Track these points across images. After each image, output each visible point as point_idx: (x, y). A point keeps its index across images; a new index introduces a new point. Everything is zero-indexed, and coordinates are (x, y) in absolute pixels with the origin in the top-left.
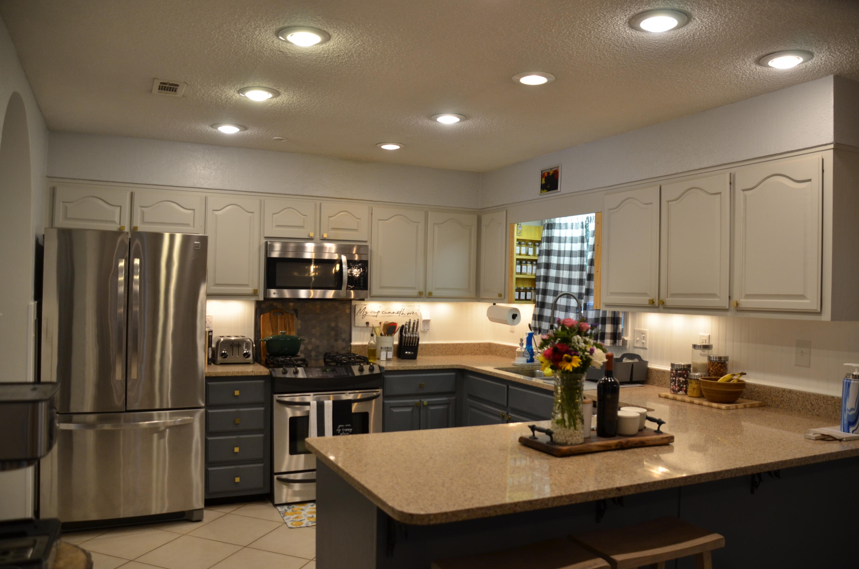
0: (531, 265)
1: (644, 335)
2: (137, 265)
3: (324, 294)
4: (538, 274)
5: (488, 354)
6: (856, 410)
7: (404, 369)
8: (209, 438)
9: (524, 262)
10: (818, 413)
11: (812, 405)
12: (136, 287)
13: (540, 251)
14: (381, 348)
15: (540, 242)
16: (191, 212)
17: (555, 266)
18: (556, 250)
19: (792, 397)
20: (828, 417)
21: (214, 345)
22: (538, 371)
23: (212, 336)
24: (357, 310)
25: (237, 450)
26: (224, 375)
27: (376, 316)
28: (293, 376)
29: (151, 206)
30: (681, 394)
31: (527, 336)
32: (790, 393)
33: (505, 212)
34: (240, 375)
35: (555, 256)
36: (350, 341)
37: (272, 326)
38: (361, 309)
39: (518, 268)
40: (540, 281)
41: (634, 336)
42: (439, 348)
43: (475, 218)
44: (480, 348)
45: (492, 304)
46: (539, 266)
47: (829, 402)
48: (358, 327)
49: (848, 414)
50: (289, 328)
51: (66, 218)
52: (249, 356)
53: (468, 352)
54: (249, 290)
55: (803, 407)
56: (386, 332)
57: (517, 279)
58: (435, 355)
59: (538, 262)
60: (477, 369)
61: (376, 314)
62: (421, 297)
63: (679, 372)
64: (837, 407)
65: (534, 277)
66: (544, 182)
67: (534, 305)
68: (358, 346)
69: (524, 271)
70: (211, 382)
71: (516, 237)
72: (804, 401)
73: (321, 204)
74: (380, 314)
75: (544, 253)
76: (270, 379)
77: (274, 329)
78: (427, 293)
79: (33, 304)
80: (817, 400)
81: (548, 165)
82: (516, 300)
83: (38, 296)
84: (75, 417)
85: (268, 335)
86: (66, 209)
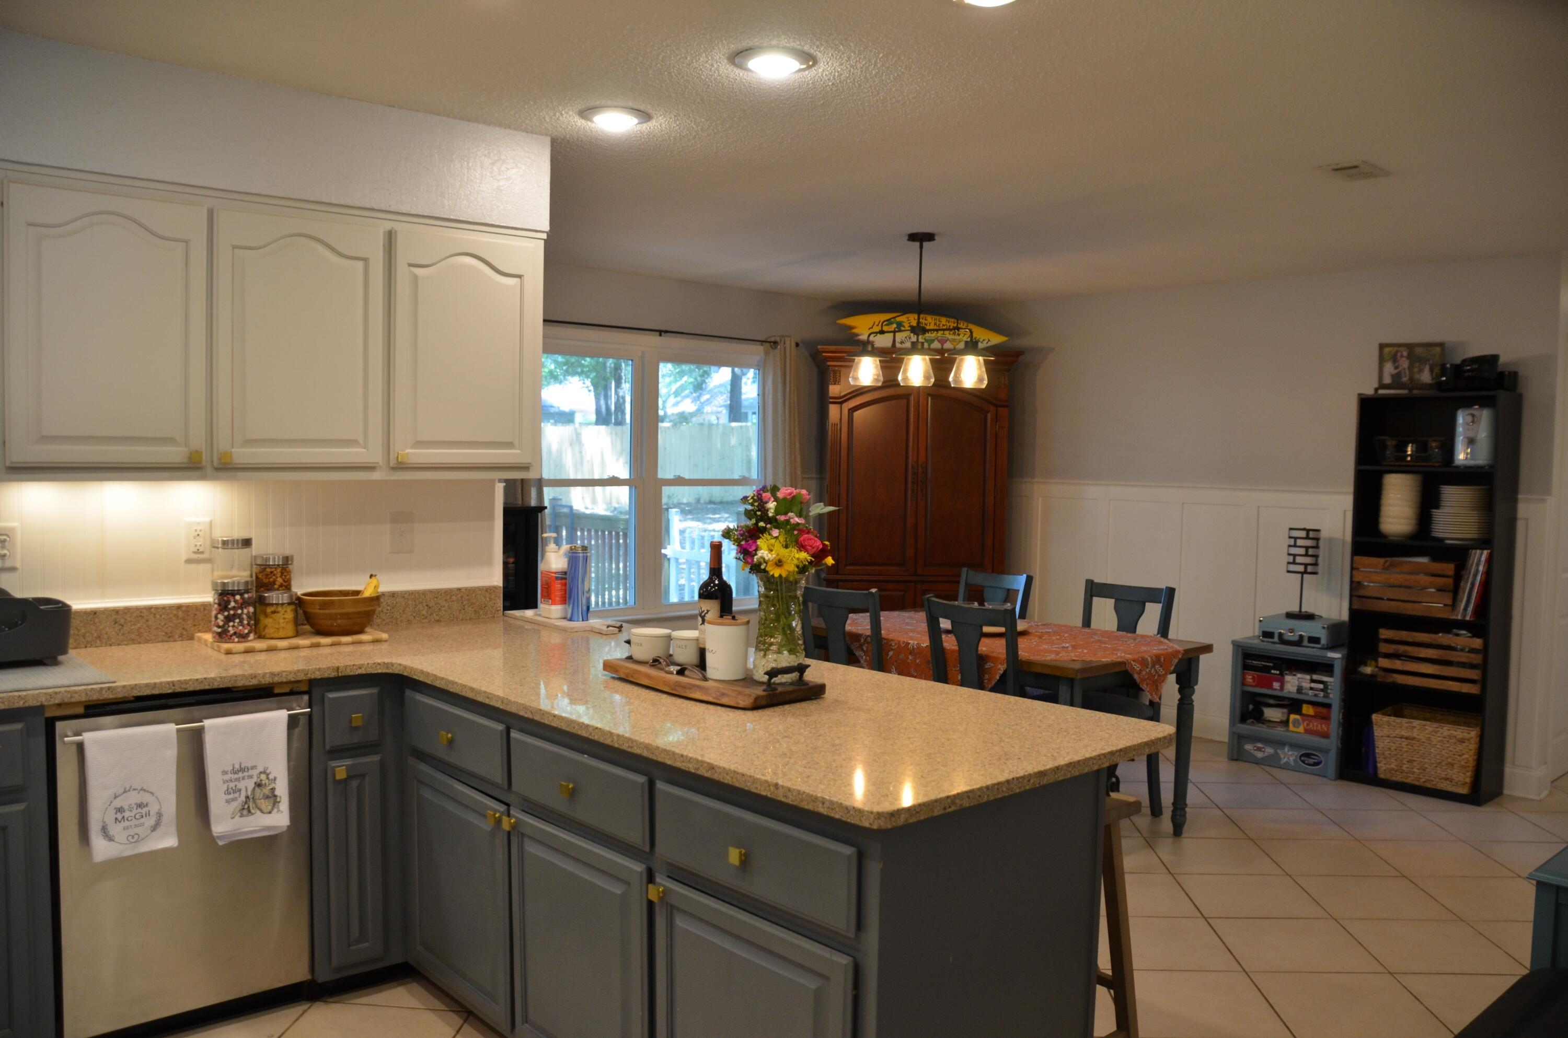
10: (437, 618)
11: (430, 607)
19: (397, 603)
20: (453, 620)
32: (393, 596)
47: (454, 598)
55: (414, 615)
64: (465, 603)
72: (415, 605)
80: (437, 598)
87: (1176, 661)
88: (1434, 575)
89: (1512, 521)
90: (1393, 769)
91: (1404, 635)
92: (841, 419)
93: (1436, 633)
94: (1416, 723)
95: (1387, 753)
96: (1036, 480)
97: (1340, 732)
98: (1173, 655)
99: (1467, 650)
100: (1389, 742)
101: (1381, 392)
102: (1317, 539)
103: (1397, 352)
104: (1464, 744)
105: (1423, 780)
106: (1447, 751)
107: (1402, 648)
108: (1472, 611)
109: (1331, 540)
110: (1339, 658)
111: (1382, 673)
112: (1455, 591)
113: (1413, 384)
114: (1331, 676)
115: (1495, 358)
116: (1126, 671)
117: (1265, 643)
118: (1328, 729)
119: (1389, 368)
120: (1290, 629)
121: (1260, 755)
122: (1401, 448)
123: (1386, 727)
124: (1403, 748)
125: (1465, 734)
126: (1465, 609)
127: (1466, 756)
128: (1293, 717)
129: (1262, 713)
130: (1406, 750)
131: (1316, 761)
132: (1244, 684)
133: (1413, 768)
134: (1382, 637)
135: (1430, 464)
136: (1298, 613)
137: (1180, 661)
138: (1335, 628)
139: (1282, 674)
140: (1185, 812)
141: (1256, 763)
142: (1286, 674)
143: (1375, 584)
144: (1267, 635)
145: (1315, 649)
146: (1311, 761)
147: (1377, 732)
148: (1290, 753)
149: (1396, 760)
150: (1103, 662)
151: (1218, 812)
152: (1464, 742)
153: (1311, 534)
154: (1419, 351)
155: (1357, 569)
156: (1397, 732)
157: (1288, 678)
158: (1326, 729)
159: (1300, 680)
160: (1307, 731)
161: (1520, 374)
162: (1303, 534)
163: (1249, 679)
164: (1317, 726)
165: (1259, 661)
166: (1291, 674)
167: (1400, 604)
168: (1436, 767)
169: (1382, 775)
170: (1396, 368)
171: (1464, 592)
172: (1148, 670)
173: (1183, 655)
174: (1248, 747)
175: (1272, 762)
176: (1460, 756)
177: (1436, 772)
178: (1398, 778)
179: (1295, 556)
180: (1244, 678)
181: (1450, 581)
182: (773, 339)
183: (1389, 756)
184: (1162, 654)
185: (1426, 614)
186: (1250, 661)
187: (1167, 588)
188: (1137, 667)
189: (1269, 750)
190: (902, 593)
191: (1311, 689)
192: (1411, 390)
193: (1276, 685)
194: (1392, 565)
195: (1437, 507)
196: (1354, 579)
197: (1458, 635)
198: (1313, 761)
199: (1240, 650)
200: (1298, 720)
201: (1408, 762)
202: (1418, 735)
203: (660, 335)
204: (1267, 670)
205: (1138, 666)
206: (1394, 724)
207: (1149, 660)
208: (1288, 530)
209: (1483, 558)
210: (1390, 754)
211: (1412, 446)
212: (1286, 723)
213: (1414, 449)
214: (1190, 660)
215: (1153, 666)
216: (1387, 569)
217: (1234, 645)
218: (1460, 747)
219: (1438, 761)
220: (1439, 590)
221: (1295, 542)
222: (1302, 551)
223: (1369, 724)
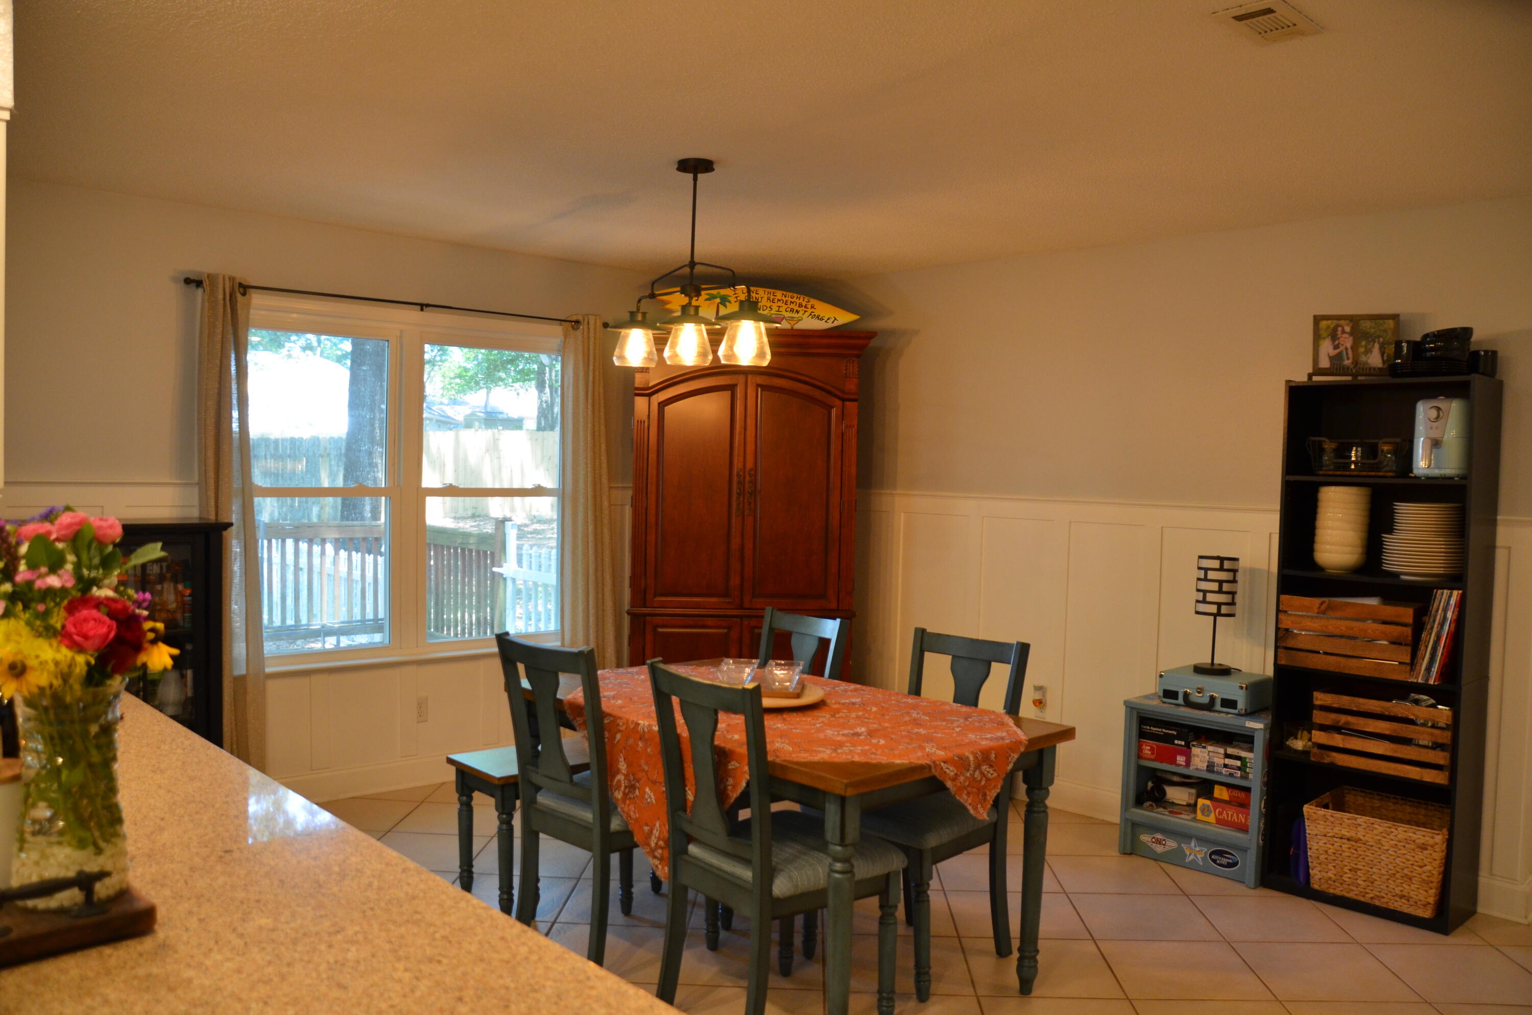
87: (1016, 756)
88: (1385, 623)
89: (1490, 549)
90: (1330, 878)
91: (1345, 701)
92: (649, 415)
93: (1390, 700)
94: (1361, 819)
95: (1322, 857)
96: (898, 492)
97: (1262, 826)
98: (1010, 748)
99: (1430, 724)
100: (1325, 843)
101: (1315, 378)
102: (1234, 571)
103: (1337, 326)
104: (1425, 852)
105: (1371, 895)
106: (1404, 861)
107: (1343, 719)
108: (1437, 672)
109: (1252, 571)
110: (1261, 729)
111: (1315, 750)
112: (1415, 645)
113: (1358, 368)
114: (1251, 750)
115: (1467, 332)
116: (934, 778)
117: (1167, 705)
118: (1246, 819)
119: (1327, 348)
120: (1199, 688)
121: (1159, 849)
122: (1342, 452)
123: (1322, 822)
124: (1344, 851)
125: (1427, 838)
126: (1429, 669)
127: (1428, 868)
128: (1201, 802)
129: (1164, 793)
130: (1348, 854)
131: (1231, 861)
132: (1139, 756)
133: (1356, 879)
134: (1317, 703)
135: (1381, 474)
136: (1209, 667)
137: (1023, 755)
138: (1256, 688)
139: (1188, 746)
140: (1036, 961)
141: (1155, 860)
142: (1194, 746)
143: (1307, 633)
144: (1170, 694)
145: (1230, 716)
146: (1224, 861)
147: (1310, 829)
148: (1198, 849)
149: (1334, 867)
150: (898, 765)
151: (1092, 947)
152: (1426, 849)
153: (1227, 565)
154: (1366, 325)
155: (1285, 612)
156: (1336, 830)
157: (1196, 751)
158: (1243, 821)
159: (1211, 754)
160: (1219, 822)
161: (1499, 354)
162: (1216, 564)
163: (1147, 750)
164: (1232, 816)
165: (1159, 728)
166: (1199, 746)
167: (1342, 660)
168: (1388, 879)
169: (1315, 886)
170: (1336, 347)
171: (1427, 647)
172: (968, 774)
173: (1027, 747)
174: (1145, 838)
175: (1176, 859)
176: (1421, 867)
177: (1387, 887)
178: (1338, 891)
179: (1205, 592)
180: (1140, 749)
181: (1408, 631)
182: (574, 318)
183: (1325, 860)
184: (992, 749)
185: (1376, 675)
186: (1148, 728)
187: (1018, 643)
188: (951, 771)
189: (1171, 844)
190: (725, 631)
191: (1225, 766)
192: (1355, 376)
193: (1181, 759)
194: (1330, 608)
195: (1390, 531)
196: (1280, 626)
197: (1417, 702)
198: (1227, 860)
199: (1135, 713)
200: (1208, 806)
201: (1350, 870)
202: (1364, 836)
203: (422, 310)
204: (1168, 739)
205: (951, 769)
206: (1332, 819)
207: (971, 758)
208: (1197, 558)
209: (1453, 602)
210: (1326, 859)
211: (1356, 451)
212: (1193, 807)
213: (1359, 454)
214: (1041, 752)
215: (978, 767)
216: (1324, 613)
217: (1127, 707)
218: (1420, 856)
219: (1390, 872)
220: (1393, 643)
221: (1206, 574)
222: (1215, 586)
223: (1299, 817)
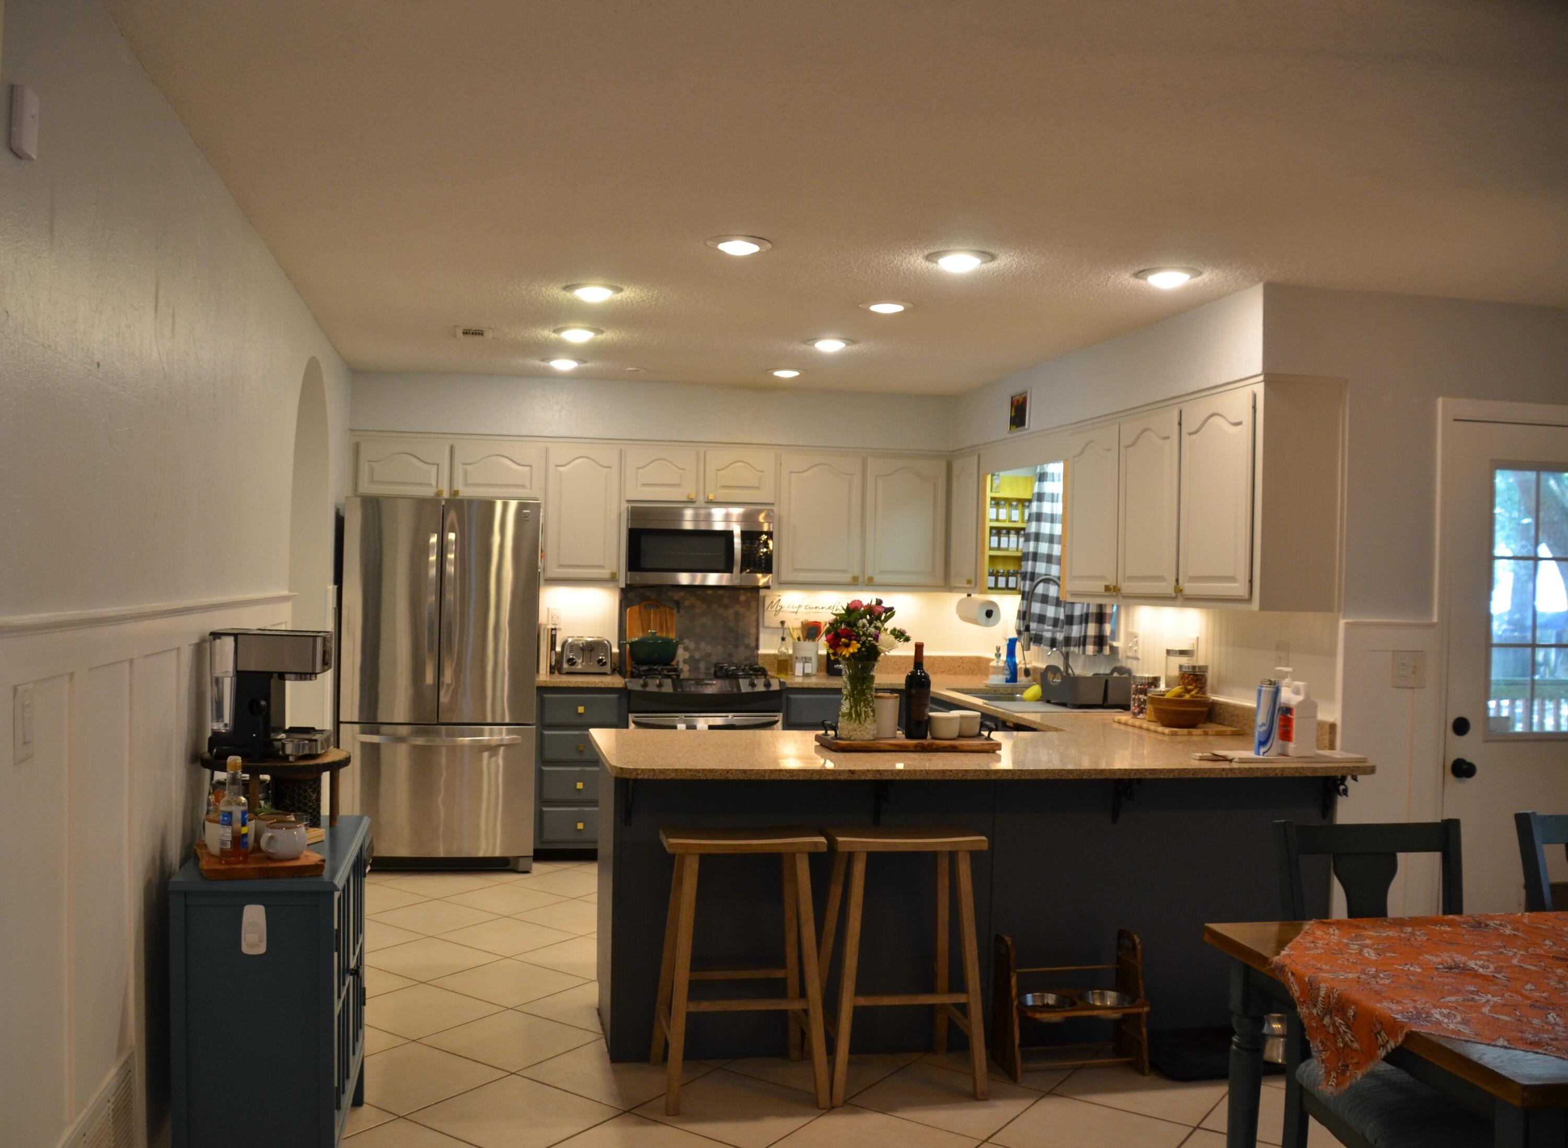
0: (1016, 536)
1: (1135, 640)
2: (451, 540)
3: (704, 579)
4: (1025, 551)
5: (977, 674)
6: (1267, 725)
7: (818, 687)
8: (544, 768)
9: (1004, 531)
12: (450, 569)
13: (1030, 515)
14: (797, 658)
15: (1030, 501)
16: (527, 469)
17: (1047, 538)
18: (1048, 514)
21: (558, 649)
22: (1018, 695)
23: (555, 635)
24: (767, 603)
25: (580, 786)
26: (565, 685)
27: (797, 612)
28: (656, 689)
29: (474, 463)
30: (1141, 719)
31: (1008, 642)
33: (976, 458)
34: (585, 686)
35: (1047, 522)
36: (757, 647)
37: (642, 624)
38: (772, 602)
39: (994, 541)
40: (1028, 560)
41: (1127, 642)
42: (895, 662)
43: (943, 464)
44: (964, 665)
45: (965, 595)
46: (1027, 539)
48: (769, 627)
49: (1259, 731)
50: (666, 627)
51: (372, 481)
52: (605, 664)
53: (943, 670)
54: (605, 573)
56: (805, 635)
57: (991, 557)
58: (889, 673)
59: (1027, 531)
60: (939, 694)
61: (795, 610)
62: (856, 585)
63: (1139, 687)
65: (1019, 554)
66: (1013, 414)
67: (1020, 597)
68: (769, 655)
69: (1004, 543)
70: (548, 693)
71: (989, 495)
73: (705, 452)
74: (802, 609)
75: (1034, 518)
76: (623, 692)
77: (645, 627)
78: (866, 578)
79: (331, 588)
81: (1015, 389)
82: (990, 588)
83: (338, 579)
84: (384, 728)
85: (635, 636)
86: (372, 470)
